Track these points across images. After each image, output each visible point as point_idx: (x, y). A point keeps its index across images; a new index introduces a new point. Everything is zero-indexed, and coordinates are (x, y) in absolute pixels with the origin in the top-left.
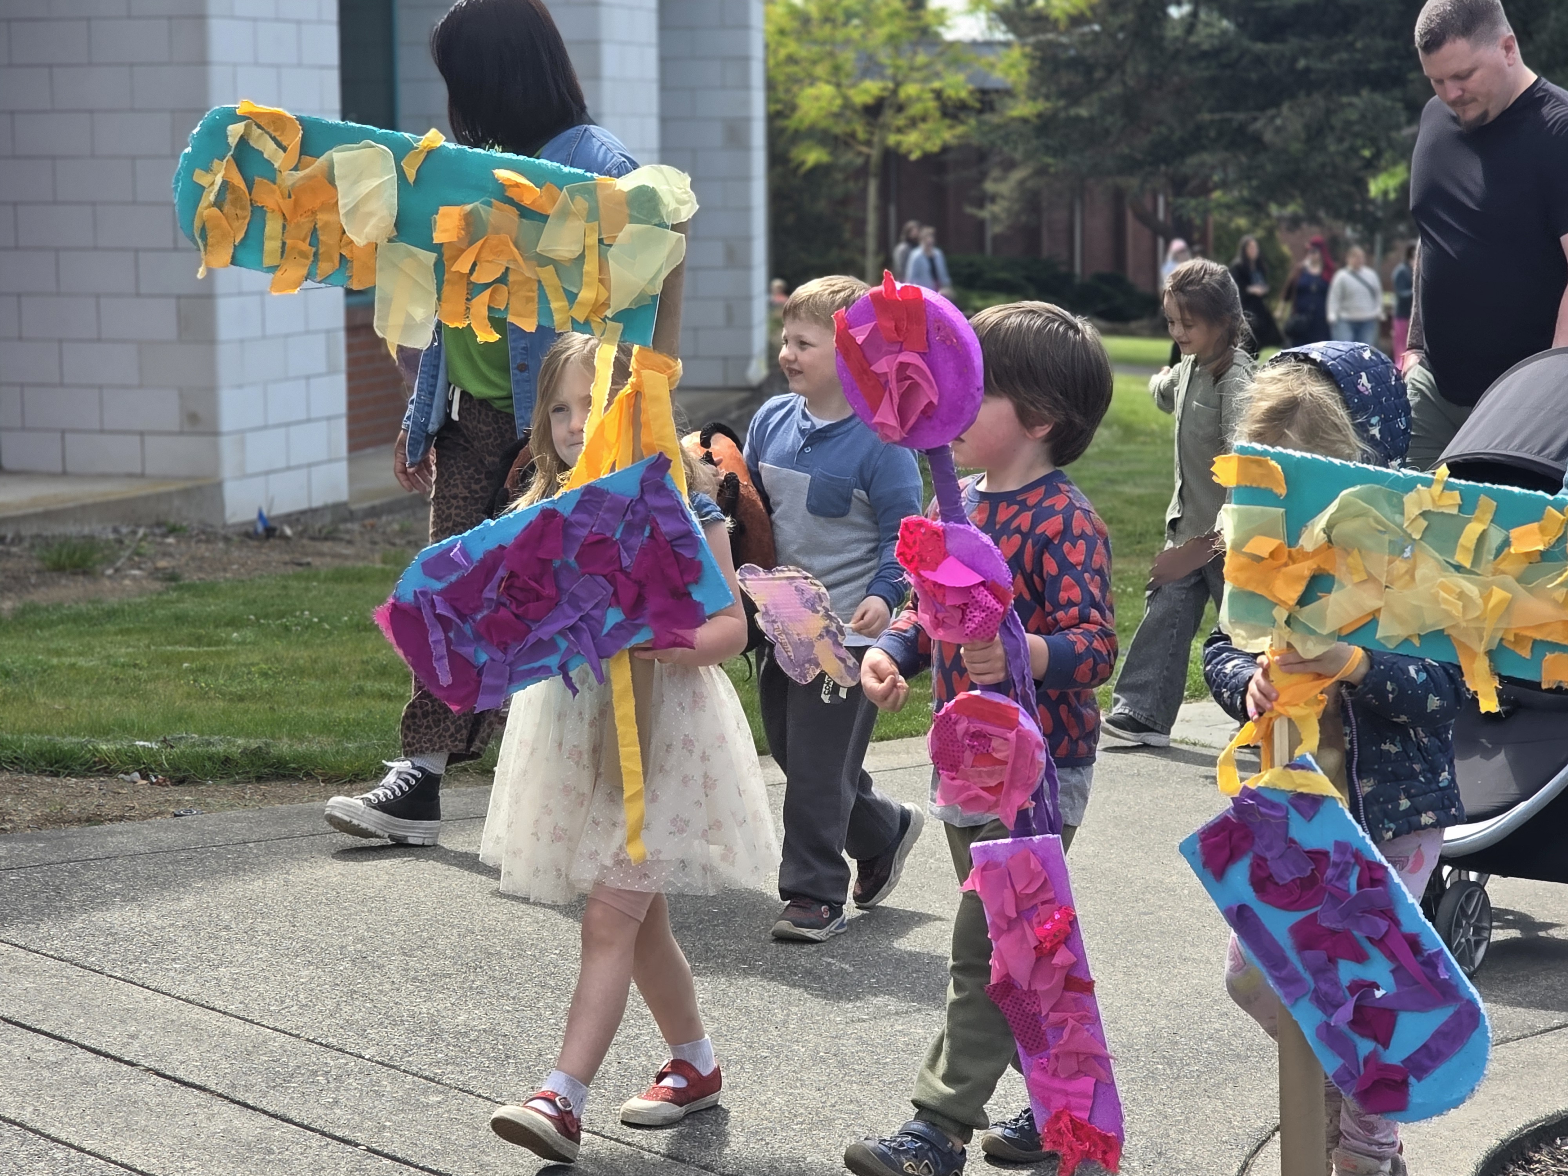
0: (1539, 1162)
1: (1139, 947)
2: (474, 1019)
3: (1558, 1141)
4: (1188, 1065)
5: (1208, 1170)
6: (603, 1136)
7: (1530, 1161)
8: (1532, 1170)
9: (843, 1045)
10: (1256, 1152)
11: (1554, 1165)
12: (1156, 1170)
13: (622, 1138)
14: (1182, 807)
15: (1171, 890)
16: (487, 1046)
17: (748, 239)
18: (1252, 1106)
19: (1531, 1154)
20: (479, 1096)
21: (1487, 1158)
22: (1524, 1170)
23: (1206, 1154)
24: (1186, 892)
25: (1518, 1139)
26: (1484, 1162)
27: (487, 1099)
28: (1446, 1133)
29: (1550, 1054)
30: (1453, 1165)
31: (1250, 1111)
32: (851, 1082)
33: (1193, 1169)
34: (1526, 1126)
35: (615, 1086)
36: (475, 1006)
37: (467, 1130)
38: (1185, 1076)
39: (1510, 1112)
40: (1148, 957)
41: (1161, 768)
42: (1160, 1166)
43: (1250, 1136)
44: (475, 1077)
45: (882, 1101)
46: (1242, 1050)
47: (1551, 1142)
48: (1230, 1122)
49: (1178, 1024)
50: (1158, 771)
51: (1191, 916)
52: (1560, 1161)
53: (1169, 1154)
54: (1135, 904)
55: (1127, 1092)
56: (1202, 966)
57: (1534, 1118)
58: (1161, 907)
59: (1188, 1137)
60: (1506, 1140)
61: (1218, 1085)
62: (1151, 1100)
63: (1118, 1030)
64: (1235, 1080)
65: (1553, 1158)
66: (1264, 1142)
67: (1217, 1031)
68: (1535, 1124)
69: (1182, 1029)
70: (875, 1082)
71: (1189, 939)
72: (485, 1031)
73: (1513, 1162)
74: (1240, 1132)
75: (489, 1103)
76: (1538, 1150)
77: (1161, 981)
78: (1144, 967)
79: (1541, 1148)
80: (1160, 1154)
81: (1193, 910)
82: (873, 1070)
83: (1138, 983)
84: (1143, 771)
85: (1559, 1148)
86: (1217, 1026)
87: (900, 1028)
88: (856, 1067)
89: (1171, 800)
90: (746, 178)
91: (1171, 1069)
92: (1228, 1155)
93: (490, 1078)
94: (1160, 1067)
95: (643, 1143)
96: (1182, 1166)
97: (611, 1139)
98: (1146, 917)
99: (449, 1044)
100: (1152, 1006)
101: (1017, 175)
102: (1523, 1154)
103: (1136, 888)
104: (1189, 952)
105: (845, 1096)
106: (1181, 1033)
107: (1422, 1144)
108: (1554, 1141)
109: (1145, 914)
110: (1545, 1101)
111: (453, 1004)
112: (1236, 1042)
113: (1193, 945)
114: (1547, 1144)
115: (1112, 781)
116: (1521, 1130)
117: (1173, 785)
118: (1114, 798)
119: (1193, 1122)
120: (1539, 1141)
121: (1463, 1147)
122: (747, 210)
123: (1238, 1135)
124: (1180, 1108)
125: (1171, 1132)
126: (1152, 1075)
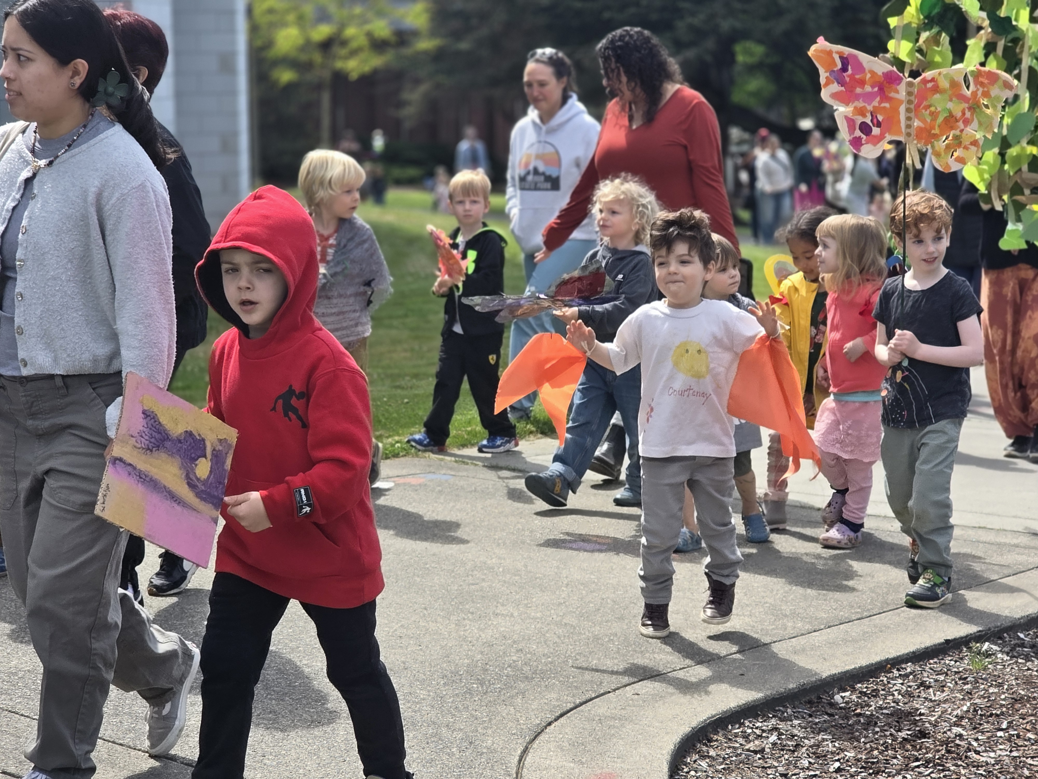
0: (717, 740)
1: (467, 607)
2: (22, 664)
3: (730, 727)
4: (493, 684)
5: (501, 753)
6: (104, 740)
7: (710, 741)
8: (712, 746)
9: (268, 674)
10: (534, 740)
11: (726, 743)
12: (467, 754)
13: (117, 741)
14: (502, 512)
15: (491, 568)
16: (30, 681)
17: (235, 134)
18: (533, 710)
19: (712, 736)
20: (22, 715)
21: (682, 739)
22: (707, 746)
23: (501, 742)
24: (501, 569)
25: (703, 726)
26: (680, 742)
27: (27, 717)
28: (657, 724)
29: (728, 670)
30: (660, 744)
31: (532, 713)
32: (271, 699)
33: (492, 752)
34: (709, 718)
35: (114, 705)
36: (24, 655)
37: (12, 738)
38: (491, 692)
39: (699, 709)
40: (472, 613)
41: (490, 487)
42: (470, 751)
43: (530, 730)
44: (20, 702)
45: (290, 712)
46: (529, 674)
47: (725, 728)
48: (518, 721)
49: (489, 658)
50: (488, 488)
51: (503, 586)
52: (730, 739)
53: (477, 743)
54: (466, 578)
55: (452, 702)
56: (507, 618)
57: (714, 713)
58: (483, 580)
59: (490, 732)
60: (695, 728)
61: (512, 697)
62: (468, 707)
63: (449, 662)
64: (523, 694)
65: (726, 738)
66: (540, 733)
67: (514, 661)
68: (715, 716)
69: (491, 661)
70: (287, 698)
71: (501, 601)
72: (29, 671)
73: (700, 742)
74: (524, 727)
75: (28, 720)
76: (717, 733)
77: (480, 629)
78: (470, 620)
79: (718, 732)
80: (471, 743)
81: (505, 582)
82: (286, 691)
83: (465, 631)
84: (478, 489)
85: (730, 732)
86: (514, 658)
87: (306, 662)
88: (275, 689)
89: (496, 508)
90: (234, 93)
91: (482, 687)
92: (515, 742)
93: (30, 702)
94: (475, 686)
95: (131, 743)
96: (485, 751)
97: (109, 741)
98: (473, 587)
99: (4, 681)
100: (473, 646)
101: (423, 88)
102: (706, 736)
103: (468, 567)
104: (500, 609)
105: (267, 708)
106: (490, 663)
107: (641, 732)
108: (727, 727)
109: (473, 584)
110: (722, 701)
111: (8, 654)
112: (526, 669)
113: (503, 605)
114: (722, 729)
115: (457, 496)
116: (705, 720)
117: (498, 498)
118: (457, 507)
119: (494, 722)
120: (717, 727)
121: (667, 733)
122: (234, 114)
123: (522, 729)
124: (486, 712)
125: (479, 729)
126: (470, 692)
